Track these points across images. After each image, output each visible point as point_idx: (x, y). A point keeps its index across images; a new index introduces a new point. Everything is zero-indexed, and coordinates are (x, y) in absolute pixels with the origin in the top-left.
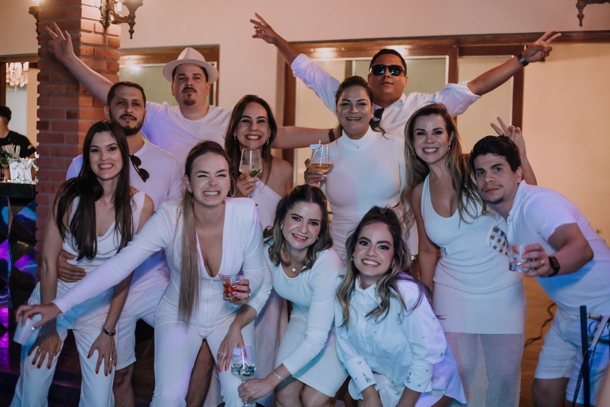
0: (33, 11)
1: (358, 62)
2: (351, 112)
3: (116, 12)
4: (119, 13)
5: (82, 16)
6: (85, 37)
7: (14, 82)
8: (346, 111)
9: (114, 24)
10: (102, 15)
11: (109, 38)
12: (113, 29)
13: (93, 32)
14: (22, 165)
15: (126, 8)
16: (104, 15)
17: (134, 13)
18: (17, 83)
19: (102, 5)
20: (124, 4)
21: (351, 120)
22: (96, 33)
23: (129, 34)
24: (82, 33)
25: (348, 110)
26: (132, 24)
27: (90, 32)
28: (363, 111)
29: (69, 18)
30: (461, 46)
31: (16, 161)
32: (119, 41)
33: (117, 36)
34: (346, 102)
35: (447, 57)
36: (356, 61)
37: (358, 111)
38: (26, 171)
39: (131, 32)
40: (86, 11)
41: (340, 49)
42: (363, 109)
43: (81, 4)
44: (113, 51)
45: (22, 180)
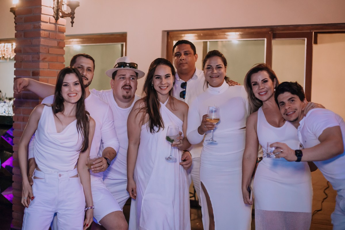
0: (12, 10)
1: (211, 42)
2: (212, 73)
3: (63, 11)
4: (65, 11)
5: (42, 13)
6: (43, 26)
7: (7, 56)
8: (209, 72)
9: (61, 18)
10: (54, 12)
11: (59, 27)
12: (61, 21)
13: (49, 23)
14: (6, 105)
15: (69, 8)
16: (56, 13)
17: (74, 11)
18: (9, 57)
19: (54, 6)
20: (68, 5)
21: (213, 78)
22: (50, 23)
23: (71, 24)
24: (42, 23)
25: (211, 71)
26: (73, 18)
27: (47, 22)
28: (220, 72)
29: (34, 14)
30: (274, 32)
31: (3, 102)
32: (65, 29)
33: (64, 25)
34: (209, 67)
35: (266, 39)
36: (209, 42)
37: (217, 72)
38: (9, 108)
39: (72, 23)
40: (44, 10)
41: (200, 35)
42: (220, 70)
43: (41, 5)
44: (61, 34)
45: (7, 114)
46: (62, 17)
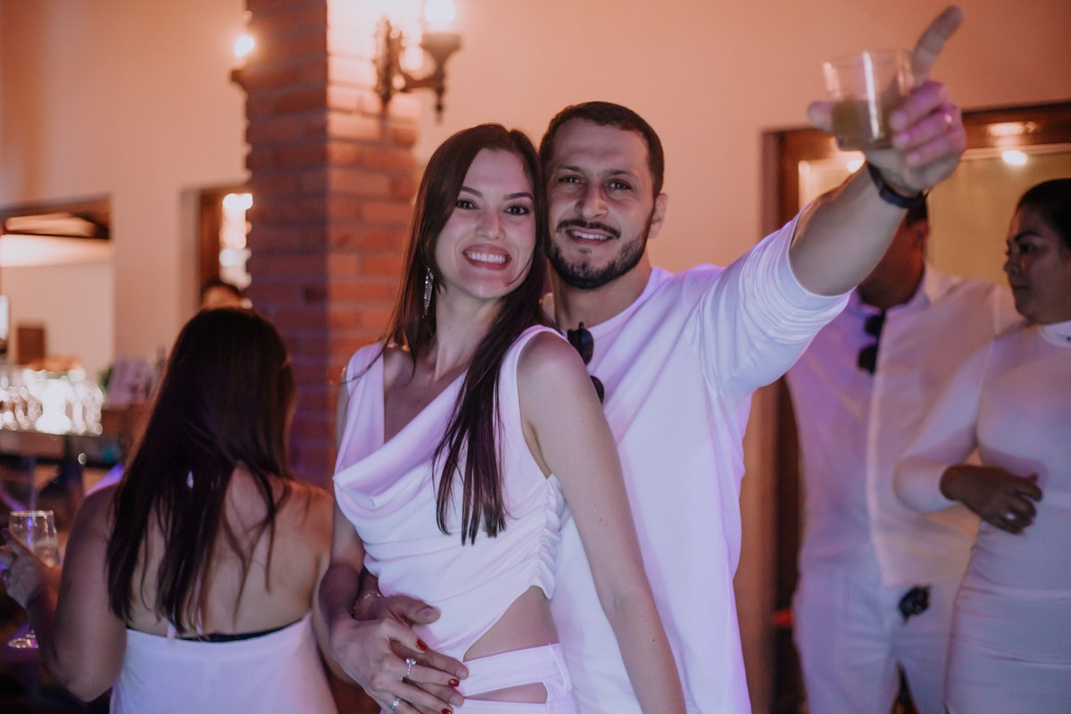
0: (236, 77)
3: (406, 70)
4: (413, 71)
6: (339, 124)
9: (402, 93)
11: (392, 127)
12: (402, 105)
13: (357, 113)
15: (428, 57)
16: (383, 75)
17: (445, 67)
19: (377, 55)
20: (423, 47)
22: (361, 114)
23: (434, 114)
24: (333, 116)
26: (440, 91)
27: (350, 112)
32: (415, 132)
33: (410, 121)
39: (439, 108)
40: (339, 69)
43: (326, 55)
44: (401, 152)
46: (404, 90)
